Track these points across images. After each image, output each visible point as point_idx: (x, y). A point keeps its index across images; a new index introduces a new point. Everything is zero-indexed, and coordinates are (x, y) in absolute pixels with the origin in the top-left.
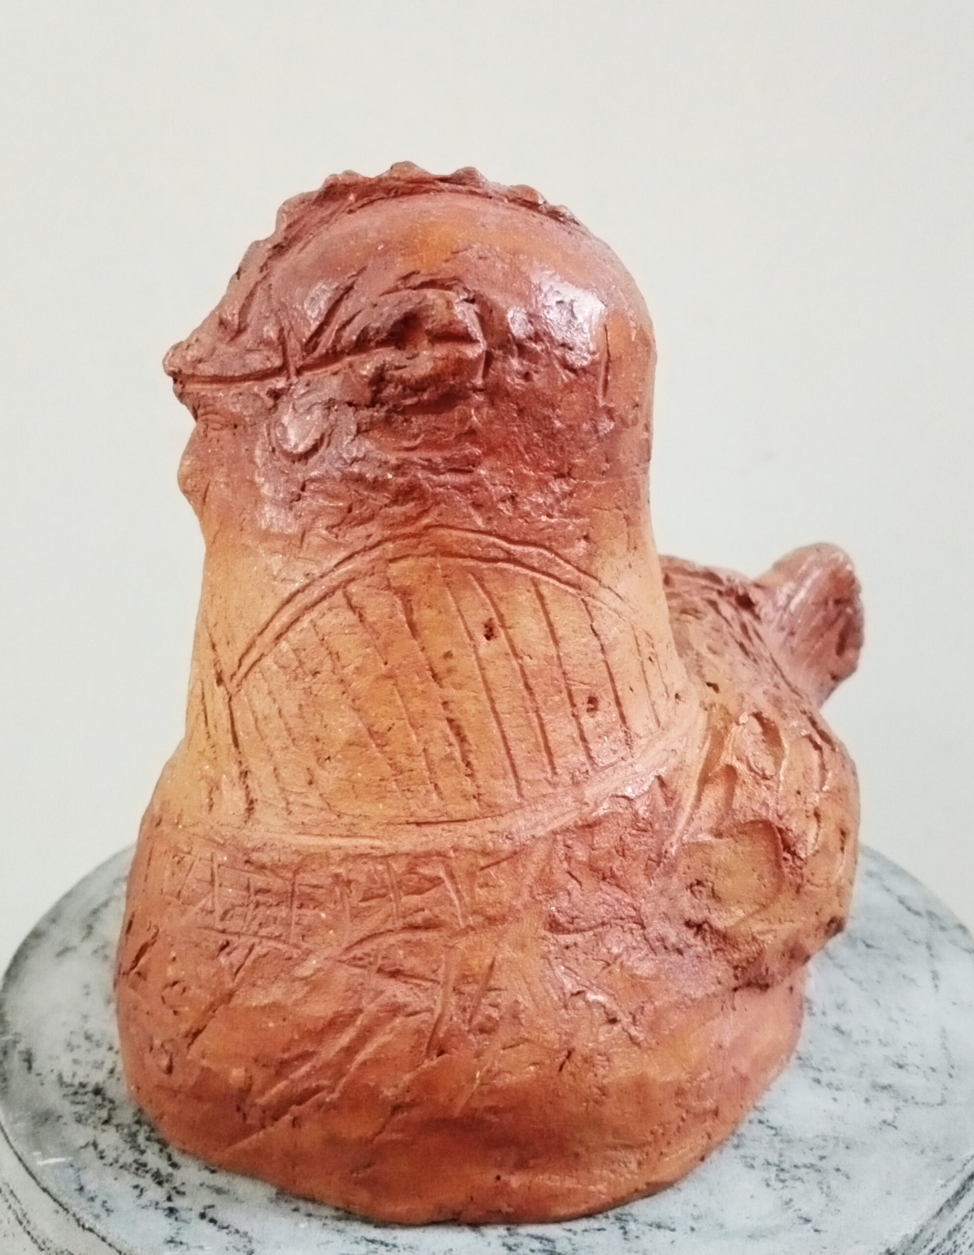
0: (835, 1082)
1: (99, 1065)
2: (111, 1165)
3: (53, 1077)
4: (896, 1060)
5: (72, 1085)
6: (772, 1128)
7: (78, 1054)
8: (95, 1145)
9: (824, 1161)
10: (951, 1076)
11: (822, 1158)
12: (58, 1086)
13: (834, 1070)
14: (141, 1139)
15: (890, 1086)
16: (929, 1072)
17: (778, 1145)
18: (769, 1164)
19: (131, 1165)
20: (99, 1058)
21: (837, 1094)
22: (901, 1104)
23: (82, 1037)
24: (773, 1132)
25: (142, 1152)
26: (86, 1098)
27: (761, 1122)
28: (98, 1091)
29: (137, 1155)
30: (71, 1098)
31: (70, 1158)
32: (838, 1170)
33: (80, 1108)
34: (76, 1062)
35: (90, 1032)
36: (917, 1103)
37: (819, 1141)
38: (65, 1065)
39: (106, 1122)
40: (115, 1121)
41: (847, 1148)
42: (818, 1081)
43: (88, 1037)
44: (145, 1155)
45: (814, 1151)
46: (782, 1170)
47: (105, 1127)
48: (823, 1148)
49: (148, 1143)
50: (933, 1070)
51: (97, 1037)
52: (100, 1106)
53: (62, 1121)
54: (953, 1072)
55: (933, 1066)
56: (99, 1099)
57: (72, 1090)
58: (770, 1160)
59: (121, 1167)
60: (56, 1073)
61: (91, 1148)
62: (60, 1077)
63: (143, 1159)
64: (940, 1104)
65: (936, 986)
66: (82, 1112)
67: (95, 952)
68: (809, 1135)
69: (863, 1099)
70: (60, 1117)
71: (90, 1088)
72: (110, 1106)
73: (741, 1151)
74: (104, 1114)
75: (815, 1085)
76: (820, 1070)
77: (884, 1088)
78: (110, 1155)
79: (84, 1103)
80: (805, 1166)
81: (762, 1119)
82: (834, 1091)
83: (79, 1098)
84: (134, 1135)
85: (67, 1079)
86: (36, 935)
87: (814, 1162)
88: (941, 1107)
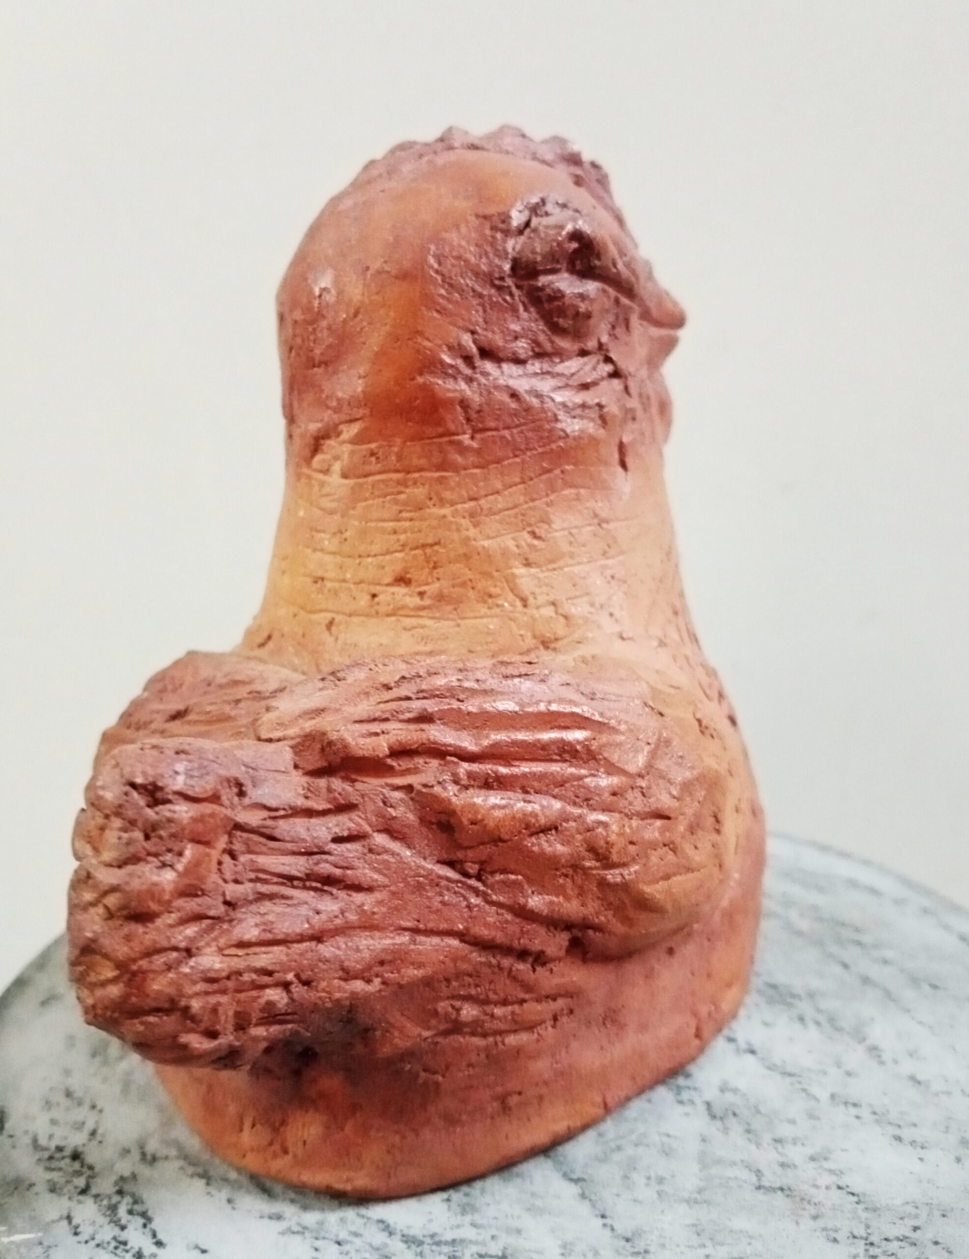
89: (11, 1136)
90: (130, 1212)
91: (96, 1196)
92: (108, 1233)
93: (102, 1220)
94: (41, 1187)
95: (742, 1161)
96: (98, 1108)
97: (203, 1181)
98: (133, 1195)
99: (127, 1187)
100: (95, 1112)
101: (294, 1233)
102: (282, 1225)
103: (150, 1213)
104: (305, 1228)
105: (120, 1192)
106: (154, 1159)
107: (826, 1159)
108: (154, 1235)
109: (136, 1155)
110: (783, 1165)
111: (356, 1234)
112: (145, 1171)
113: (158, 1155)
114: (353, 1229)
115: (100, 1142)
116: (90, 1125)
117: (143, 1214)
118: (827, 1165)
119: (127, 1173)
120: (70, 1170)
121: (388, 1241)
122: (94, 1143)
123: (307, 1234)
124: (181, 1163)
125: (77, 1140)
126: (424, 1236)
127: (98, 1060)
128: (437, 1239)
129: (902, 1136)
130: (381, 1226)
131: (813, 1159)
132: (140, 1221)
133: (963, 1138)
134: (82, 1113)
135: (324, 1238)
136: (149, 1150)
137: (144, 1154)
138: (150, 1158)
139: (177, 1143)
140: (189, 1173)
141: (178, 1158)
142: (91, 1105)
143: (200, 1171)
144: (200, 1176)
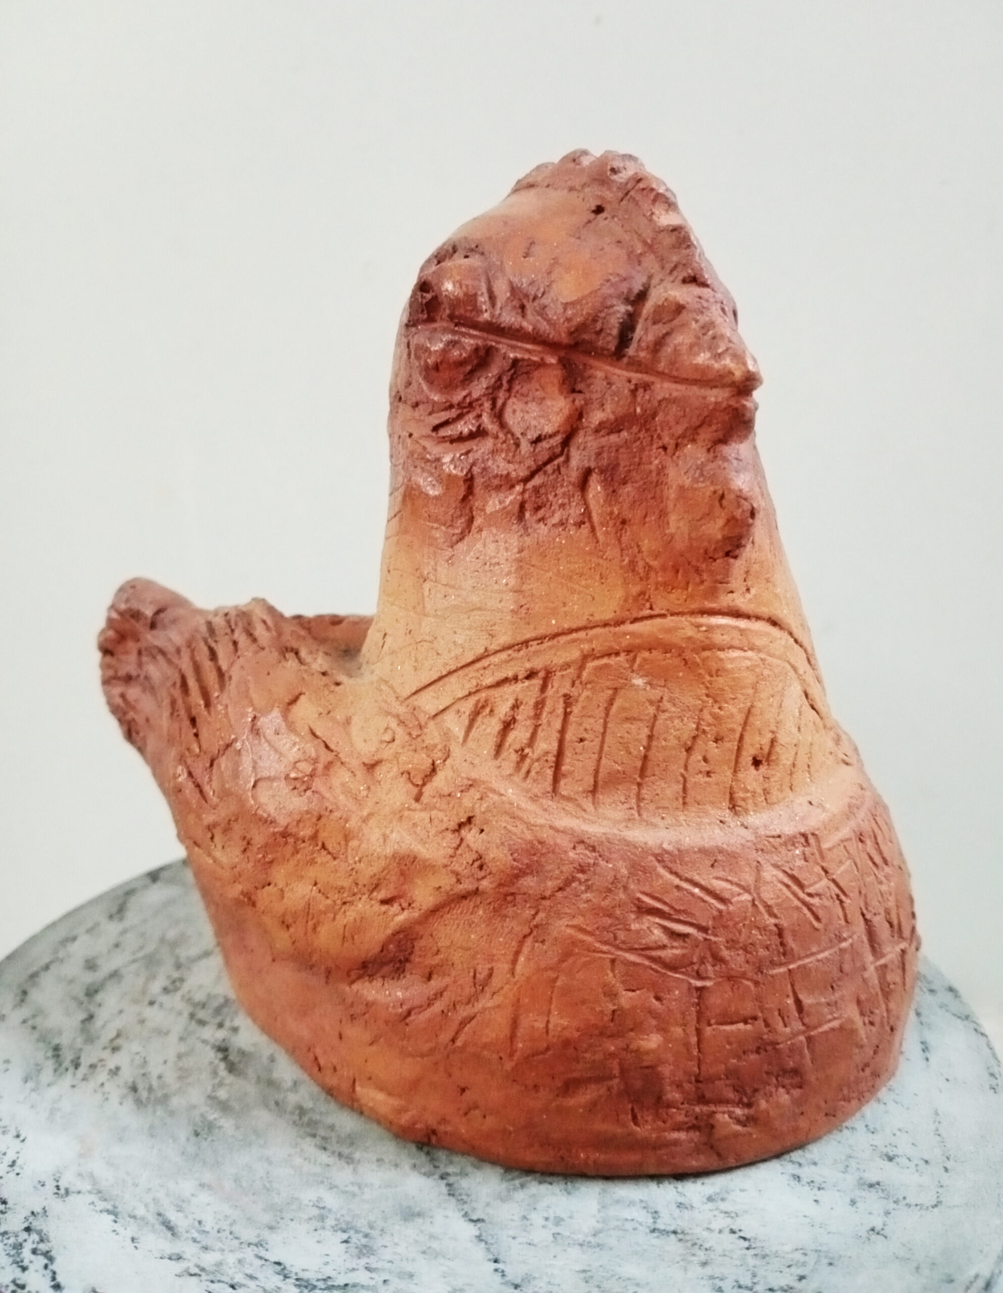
0: (818, 1180)
4: (885, 1150)
6: (745, 1239)
9: (804, 1281)
10: (946, 1170)
11: (801, 1278)
13: (815, 1164)
14: (26, 1253)
15: (878, 1184)
16: (922, 1163)
17: (751, 1262)
18: (740, 1287)
19: (7, 1286)
21: (820, 1195)
22: (892, 1206)
24: (746, 1244)
25: (24, 1269)
27: (733, 1232)
29: (18, 1273)
36: (909, 1205)
37: (798, 1256)
41: (831, 1264)
42: (798, 1178)
44: (27, 1272)
45: (793, 1269)
48: (804, 1264)
49: (33, 1257)
50: (927, 1162)
54: (949, 1165)
55: (926, 1158)
58: (742, 1283)
63: (23, 1278)
64: (935, 1206)
65: (927, 1059)
67: (24, 1022)
68: (787, 1248)
69: (848, 1200)
73: (708, 1271)
75: (793, 1183)
76: (800, 1165)
77: (871, 1186)
81: (734, 1227)
82: (816, 1191)
84: (18, 1247)
87: (792, 1284)
88: (936, 1210)
90: (34, 1252)
95: (641, 1201)
96: (22, 1138)
97: (112, 1217)
98: (39, 1232)
99: (36, 1224)
100: (18, 1141)
101: (191, 1275)
102: (179, 1267)
103: (53, 1253)
104: (203, 1270)
105: (28, 1229)
106: (67, 1192)
107: (723, 1200)
108: (54, 1279)
109: (50, 1187)
110: (680, 1205)
111: (251, 1277)
112: (56, 1206)
113: (72, 1189)
114: (249, 1272)
115: (18, 1174)
116: (11, 1155)
117: (47, 1255)
118: (723, 1206)
119: (38, 1209)
121: (281, 1285)
122: (12, 1175)
123: (204, 1277)
124: (93, 1198)
126: (318, 1280)
127: (30, 1085)
128: (330, 1283)
129: (801, 1176)
130: (278, 1268)
131: (710, 1199)
132: (42, 1261)
133: (861, 1178)
134: (5, 1142)
135: (219, 1281)
136: (63, 1184)
137: (58, 1187)
138: (62, 1191)
139: (92, 1176)
140: (98, 1208)
141: (90, 1192)
142: (15, 1134)
143: (110, 1207)
144: (109, 1212)
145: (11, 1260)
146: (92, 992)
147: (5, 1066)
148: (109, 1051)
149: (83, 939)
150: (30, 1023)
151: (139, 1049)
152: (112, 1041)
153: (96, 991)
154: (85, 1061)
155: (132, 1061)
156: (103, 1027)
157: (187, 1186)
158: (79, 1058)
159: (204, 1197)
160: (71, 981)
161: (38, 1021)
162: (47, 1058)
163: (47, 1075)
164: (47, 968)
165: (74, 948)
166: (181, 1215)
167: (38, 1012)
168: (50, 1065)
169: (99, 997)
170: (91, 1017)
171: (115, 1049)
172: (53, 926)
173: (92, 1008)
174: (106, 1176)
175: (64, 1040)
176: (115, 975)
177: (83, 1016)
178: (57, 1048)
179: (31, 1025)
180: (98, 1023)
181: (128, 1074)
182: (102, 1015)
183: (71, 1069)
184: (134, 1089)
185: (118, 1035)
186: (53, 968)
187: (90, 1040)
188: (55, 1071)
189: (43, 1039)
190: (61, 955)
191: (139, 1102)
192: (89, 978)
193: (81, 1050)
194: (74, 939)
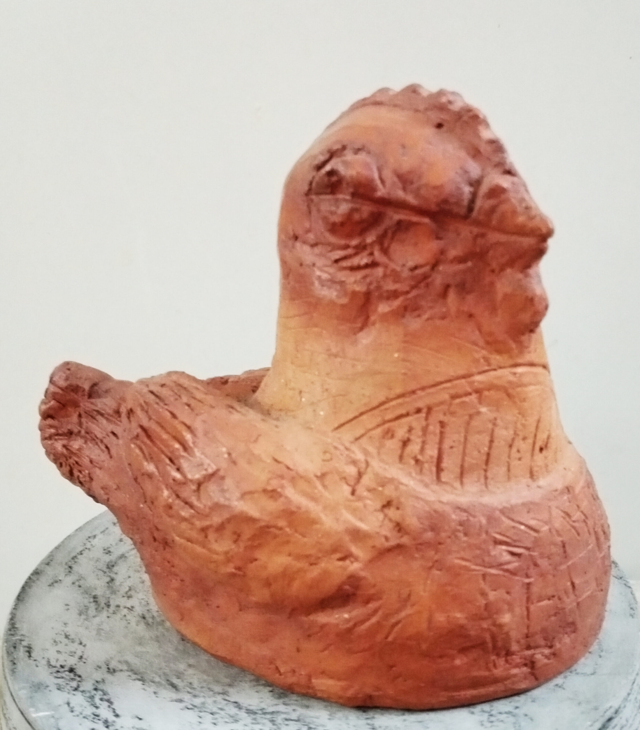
1: (72, 654)
2: (78, 716)
3: (44, 662)
5: (55, 667)
7: (60, 647)
8: (68, 704)
10: (600, 656)
11: (517, 708)
12: (46, 667)
14: (97, 700)
19: (90, 716)
20: (73, 650)
22: (568, 674)
23: (64, 636)
25: (97, 708)
26: (63, 675)
28: (71, 670)
29: (94, 710)
30: (55, 675)
31: (53, 712)
32: (526, 715)
33: (60, 681)
34: (59, 652)
35: (68, 634)
36: (578, 674)
38: (52, 654)
39: (76, 689)
40: (81, 689)
41: (532, 701)
43: (67, 637)
44: (99, 709)
45: (512, 703)
46: (491, 715)
47: (74, 692)
48: (518, 701)
49: (101, 702)
51: (72, 636)
52: (73, 679)
53: (49, 688)
54: (602, 654)
56: (72, 675)
57: (55, 669)
58: (484, 710)
59: (84, 717)
60: (46, 659)
61: (66, 706)
62: (49, 662)
63: (97, 712)
64: (592, 674)
66: (61, 683)
67: (73, 583)
70: (47, 686)
71: (66, 669)
72: (78, 679)
74: (74, 684)
78: (77, 709)
79: (62, 678)
80: (506, 713)
83: (59, 675)
84: (92, 697)
85: (53, 663)
86: (37, 573)
87: (511, 710)
88: (593, 676)
89: (35, 660)
90: (101, 700)
91: (83, 692)
92: (89, 710)
93: (86, 704)
94: (53, 687)
96: (83, 644)
97: (141, 682)
98: (102, 691)
99: (100, 686)
100: (81, 646)
101: (188, 709)
102: (182, 705)
103: (112, 700)
104: (195, 706)
105: (96, 689)
106: (114, 671)
108: (114, 712)
109: (104, 668)
111: (221, 709)
112: (109, 677)
113: (117, 669)
114: (220, 706)
115: (85, 662)
116: (79, 653)
117: (108, 701)
119: (99, 679)
120: (68, 678)
121: (238, 712)
122: (81, 663)
123: (196, 709)
124: (130, 673)
125: (72, 661)
126: (258, 710)
127: (83, 617)
128: (264, 711)
130: (236, 705)
132: (106, 704)
134: (74, 647)
135: (205, 711)
136: (111, 666)
137: (108, 668)
138: (112, 670)
139: (127, 662)
140: (134, 678)
141: (127, 671)
142: (79, 642)
143: (139, 677)
144: (139, 680)
145: (90, 703)
146: (110, 566)
147: (67, 607)
148: (126, 598)
149: (100, 536)
150: (77, 583)
151: (144, 597)
152: (126, 593)
153: (113, 566)
154: (113, 603)
155: (140, 603)
156: (120, 585)
157: (182, 667)
158: (109, 602)
159: (191, 671)
160: (98, 560)
161: (82, 582)
162: (90, 602)
163: (92, 611)
164: (81, 553)
165: (95, 542)
166: (179, 680)
167: (81, 578)
168: (93, 606)
169: (115, 569)
170: (112, 580)
171: (129, 597)
172: (80, 529)
173: (113, 575)
174: (135, 661)
175: (99, 592)
176: (123, 557)
177: (108, 579)
178: (95, 597)
179: (78, 584)
180: (117, 583)
181: (139, 610)
182: (119, 579)
183: (106, 608)
184: (144, 618)
185: (130, 590)
186: (85, 553)
187: (114, 592)
188: (96, 609)
189: (86, 592)
190: (88, 546)
191: (147, 624)
192: (107, 558)
193: (109, 598)
194: (95, 537)
